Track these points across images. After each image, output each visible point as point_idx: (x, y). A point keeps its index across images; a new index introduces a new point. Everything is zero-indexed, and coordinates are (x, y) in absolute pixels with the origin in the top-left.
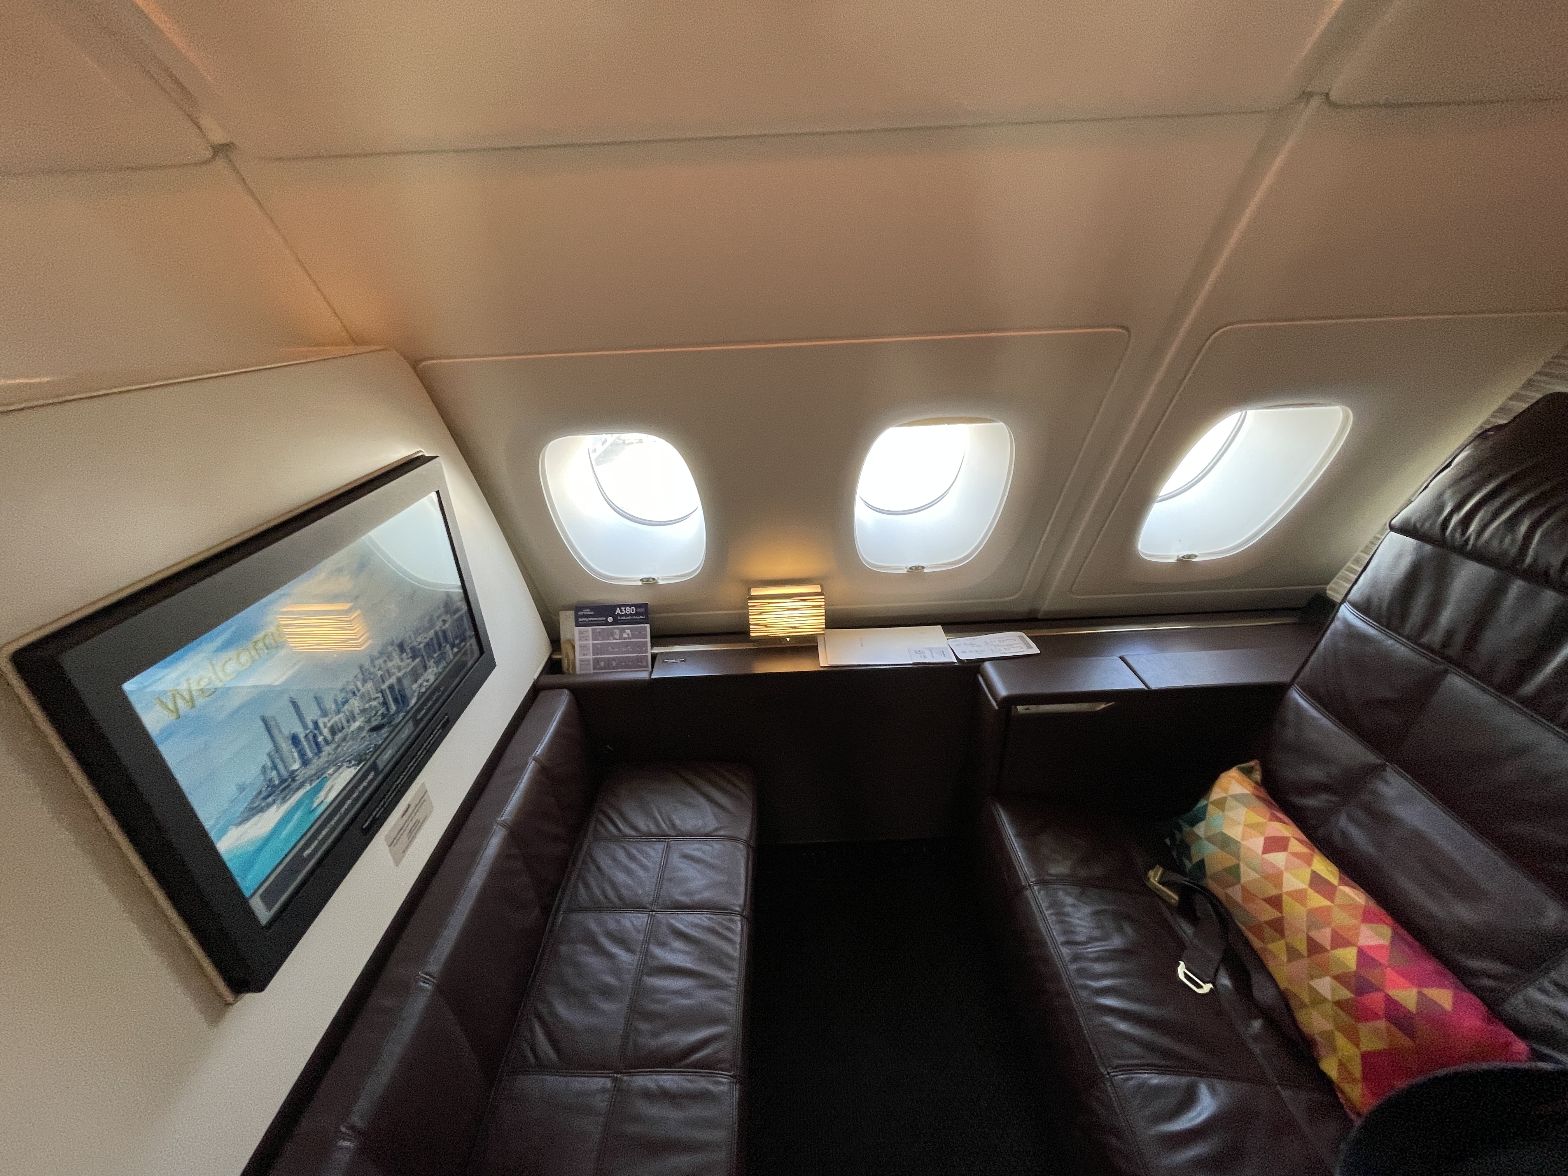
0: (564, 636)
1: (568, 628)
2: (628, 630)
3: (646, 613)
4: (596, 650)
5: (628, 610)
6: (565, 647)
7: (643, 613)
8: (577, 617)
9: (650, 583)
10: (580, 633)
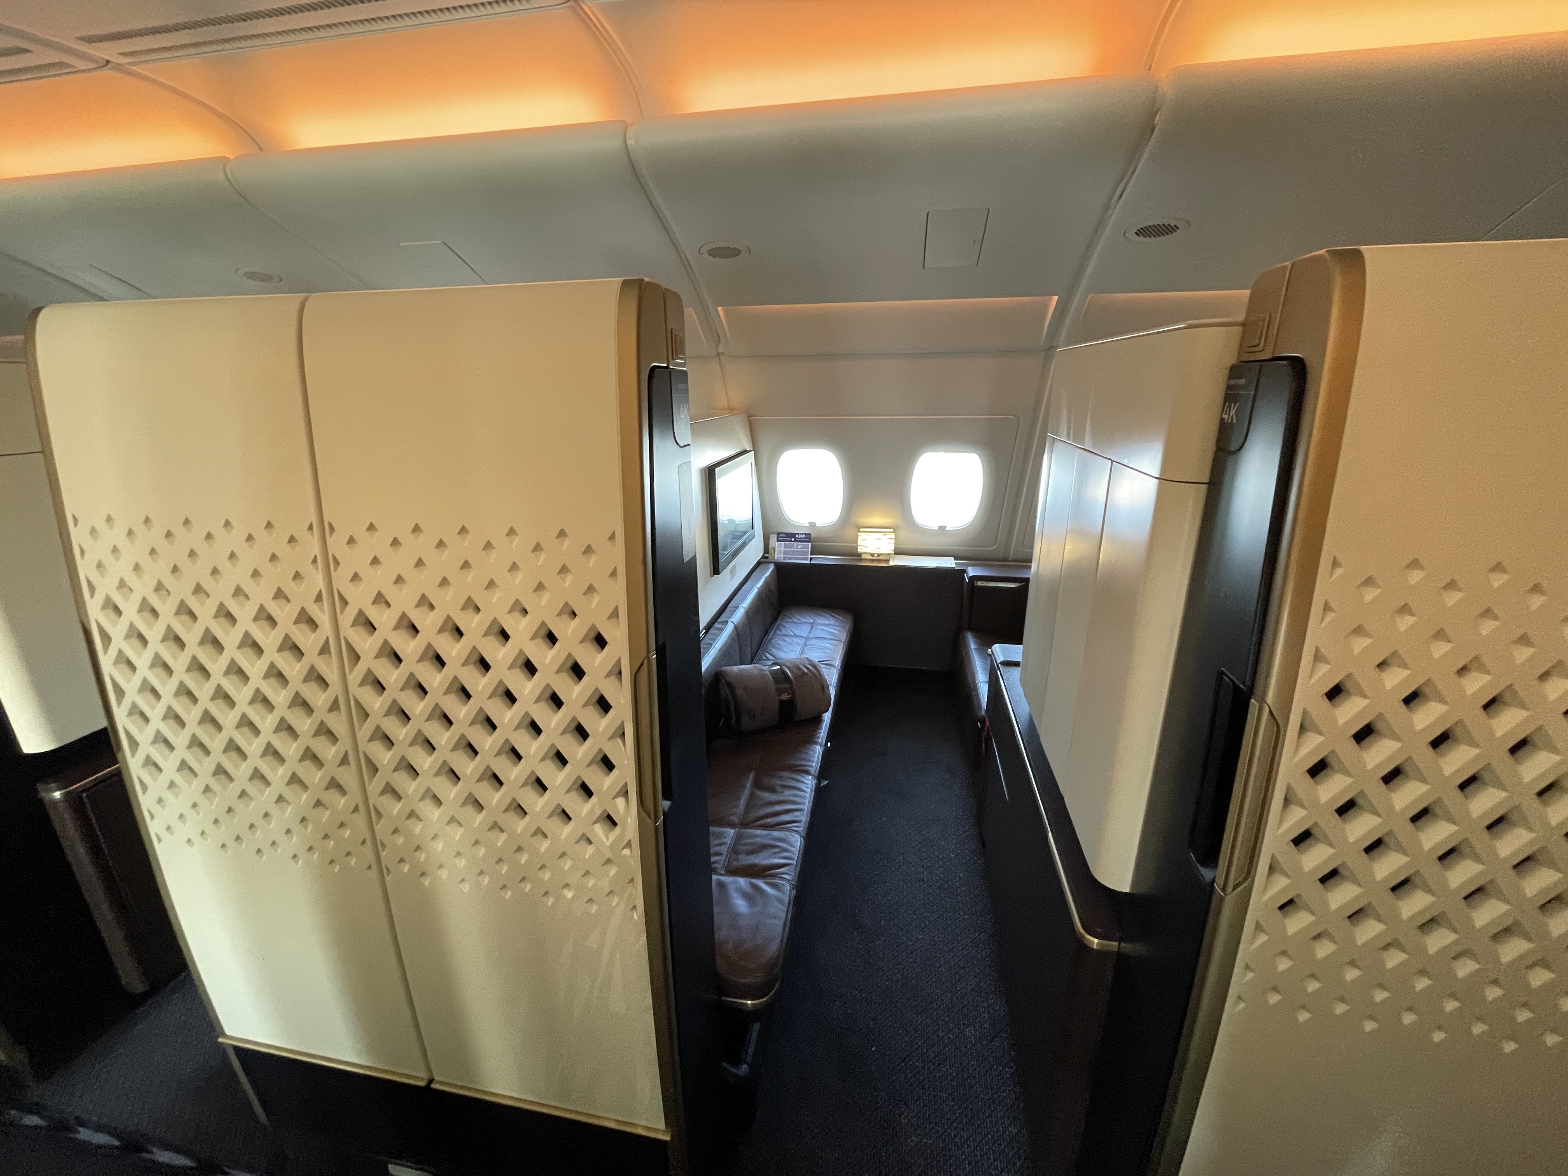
0: (771, 545)
1: (773, 541)
2: (800, 545)
3: (810, 538)
4: (785, 553)
5: (801, 536)
6: (771, 551)
7: (808, 538)
8: (778, 537)
9: (812, 525)
10: (779, 544)
